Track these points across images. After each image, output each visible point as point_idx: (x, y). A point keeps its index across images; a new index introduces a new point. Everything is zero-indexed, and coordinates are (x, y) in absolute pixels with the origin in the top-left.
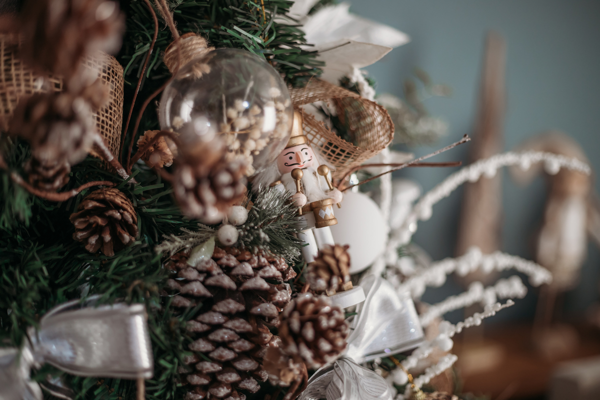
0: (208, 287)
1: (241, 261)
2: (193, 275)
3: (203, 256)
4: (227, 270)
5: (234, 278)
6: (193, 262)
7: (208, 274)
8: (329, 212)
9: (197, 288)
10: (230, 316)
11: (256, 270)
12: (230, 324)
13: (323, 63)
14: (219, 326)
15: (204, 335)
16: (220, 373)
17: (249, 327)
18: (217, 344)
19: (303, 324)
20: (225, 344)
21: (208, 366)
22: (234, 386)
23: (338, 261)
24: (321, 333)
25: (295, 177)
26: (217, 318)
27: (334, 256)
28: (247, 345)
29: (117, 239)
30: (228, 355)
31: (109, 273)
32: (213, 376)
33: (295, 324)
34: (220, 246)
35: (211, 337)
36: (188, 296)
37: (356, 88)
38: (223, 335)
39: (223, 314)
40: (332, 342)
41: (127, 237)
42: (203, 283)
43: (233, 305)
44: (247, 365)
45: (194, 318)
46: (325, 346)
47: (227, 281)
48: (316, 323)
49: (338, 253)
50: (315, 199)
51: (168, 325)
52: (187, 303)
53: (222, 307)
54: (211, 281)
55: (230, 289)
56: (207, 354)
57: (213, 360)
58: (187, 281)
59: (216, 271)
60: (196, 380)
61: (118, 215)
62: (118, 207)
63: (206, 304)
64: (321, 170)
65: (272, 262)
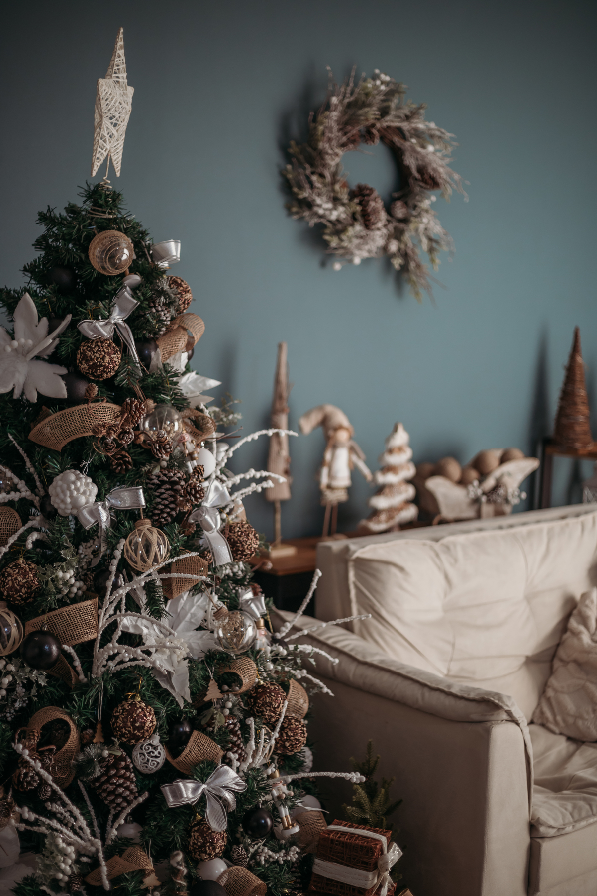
0: (159, 481)
1: (169, 472)
2: (154, 477)
3: (157, 471)
4: (165, 475)
5: (167, 477)
6: (154, 473)
7: (159, 477)
8: (196, 455)
9: (156, 481)
10: (167, 490)
11: (174, 475)
12: (167, 493)
13: (190, 402)
14: (163, 493)
15: (159, 497)
16: (164, 509)
17: (173, 493)
18: (163, 499)
19: (191, 490)
20: (166, 499)
21: (161, 507)
22: (168, 513)
23: (200, 470)
24: (196, 492)
25: (184, 444)
26: (163, 491)
27: (199, 469)
28: (172, 499)
29: (127, 467)
30: (167, 502)
31: (126, 479)
32: (161, 510)
33: (189, 490)
34: (162, 468)
35: (161, 497)
36: (153, 484)
37: (202, 411)
38: (165, 496)
39: (165, 489)
40: (200, 495)
41: (130, 467)
42: (158, 480)
43: (168, 486)
44: (172, 506)
45: (155, 491)
46: (198, 496)
47: (165, 479)
48: (195, 489)
49: (201, 467)
50: (191, 451)
51: (148, 493)
52: (153, 487)
53: (164, 487)
54: (160, 479)
55: (166, 481)
56: (160, 503)
57: (162, 505)
58: (153, 479)
59: (162, 476)
60: (156, 512)
61: (127, 460)
62: (127, 457)
63: (159, 486)
64: (192, 441)
65: (178, 472)
